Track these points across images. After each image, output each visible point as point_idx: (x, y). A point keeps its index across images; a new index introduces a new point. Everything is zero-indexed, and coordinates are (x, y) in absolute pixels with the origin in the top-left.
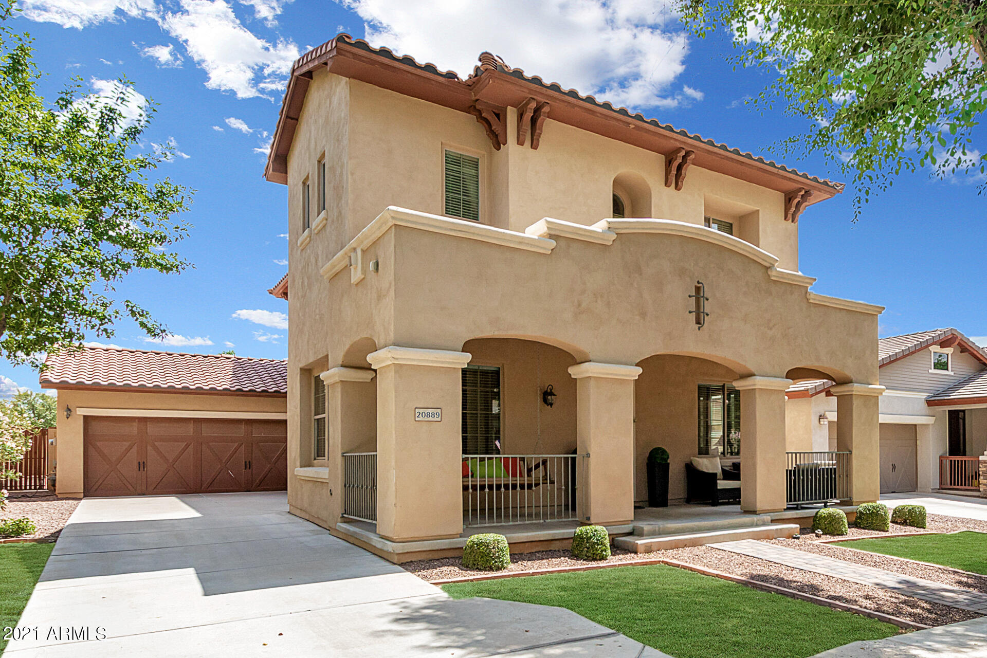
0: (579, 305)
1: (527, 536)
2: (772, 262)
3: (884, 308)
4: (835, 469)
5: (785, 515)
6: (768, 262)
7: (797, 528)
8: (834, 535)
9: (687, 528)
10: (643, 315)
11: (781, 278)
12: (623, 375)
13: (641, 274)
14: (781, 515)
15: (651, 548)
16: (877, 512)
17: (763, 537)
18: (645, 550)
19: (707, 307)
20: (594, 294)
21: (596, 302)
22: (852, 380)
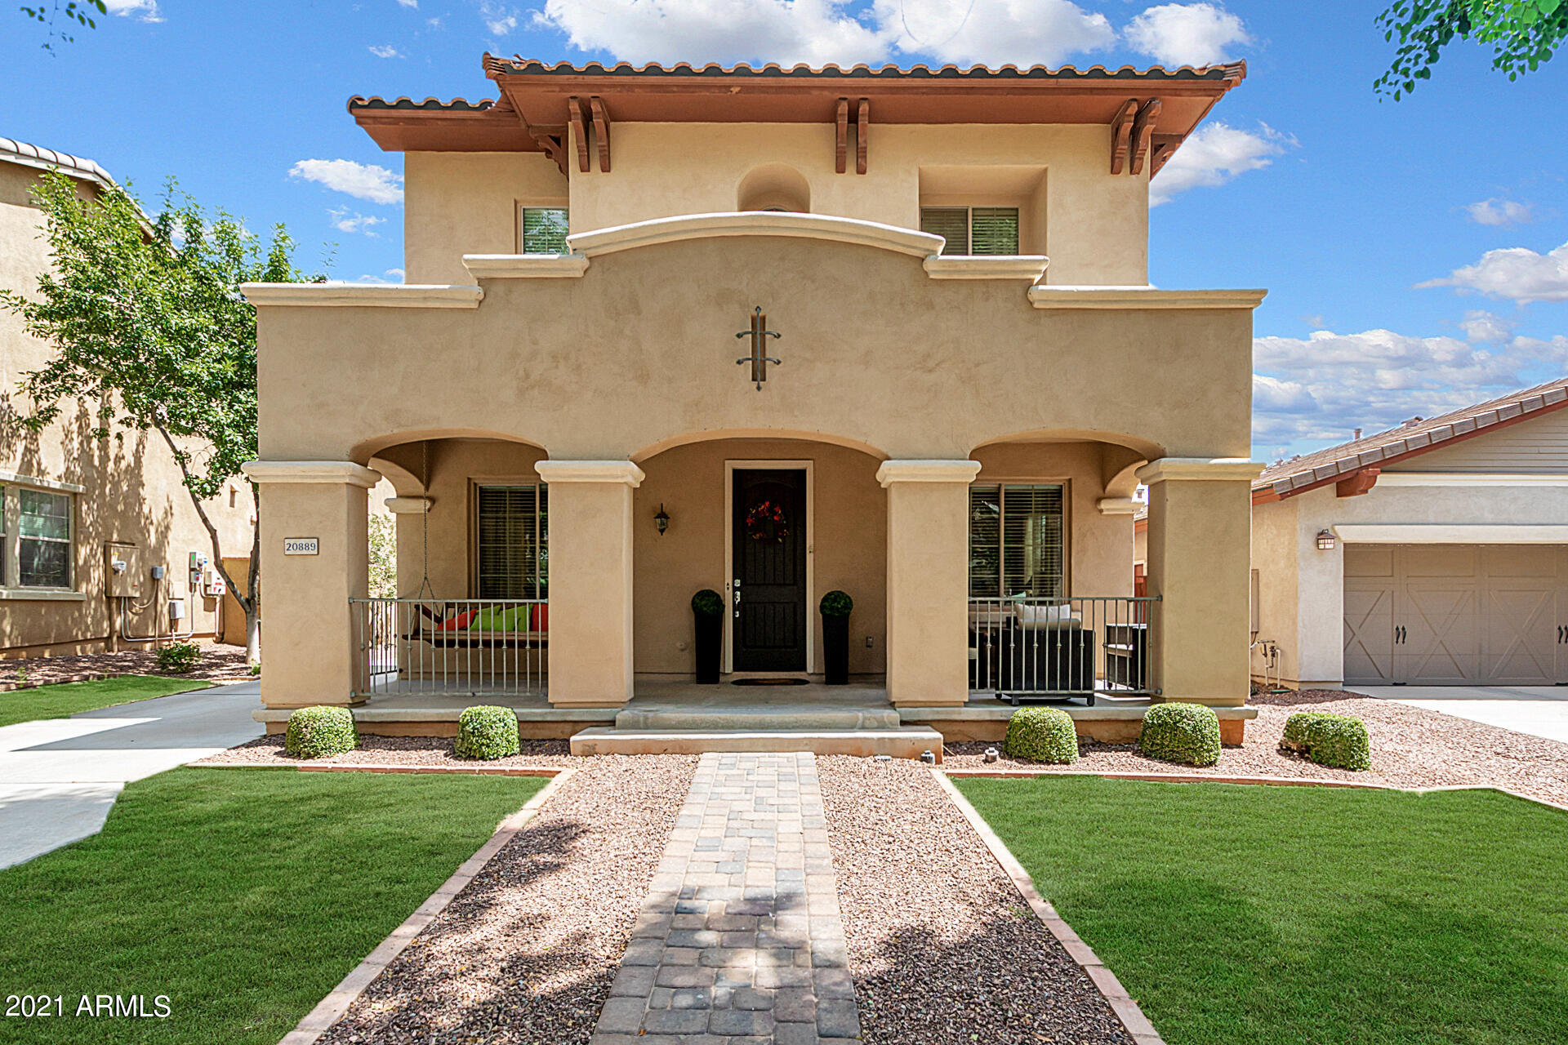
0: (527, 376)
1: (438, 714)
2: (927, 246)
3: (1264, 292)
4: (1144, 631)
5: (960, 713)
6: (920, 249)
7: (939, 739)
8: (1031, 762)
9: (702, 721)
10: (643, 378)
11: (955, 272)
12: (601, 477)
13: (639, 313)
14: (948, 713)
15: (594, 749)
16: (1175, 723)
17: (844, 750)
18: (583, 752)
19: (773, 349)
20: (553, 357)
21: (557, 367)
22: (1163, 450)
